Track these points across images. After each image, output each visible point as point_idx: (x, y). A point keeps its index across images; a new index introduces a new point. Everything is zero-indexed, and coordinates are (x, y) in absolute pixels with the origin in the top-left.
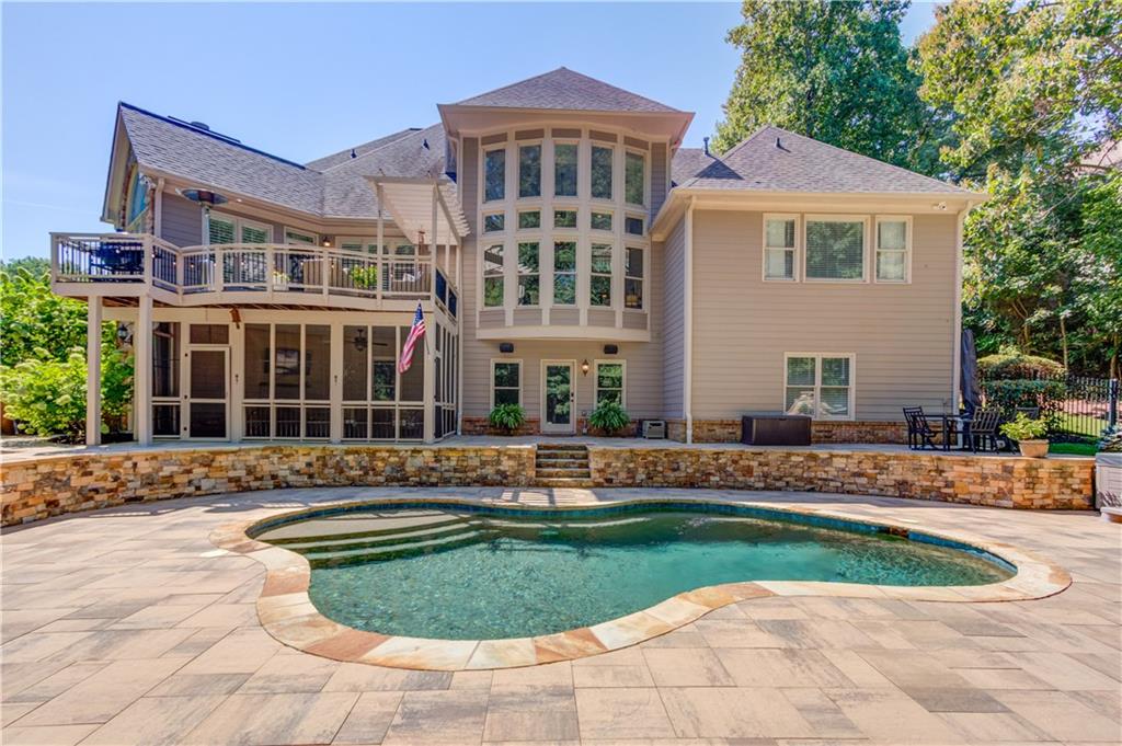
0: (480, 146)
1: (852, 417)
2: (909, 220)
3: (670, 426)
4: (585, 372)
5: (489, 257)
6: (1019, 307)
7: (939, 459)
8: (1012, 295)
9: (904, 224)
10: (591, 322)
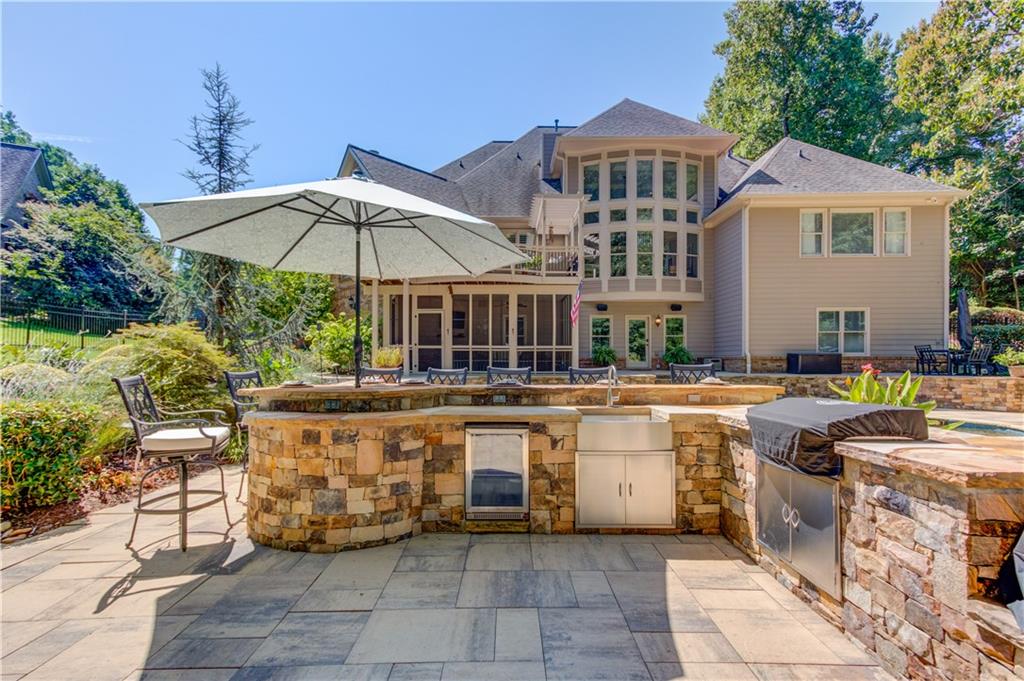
0: (580, 163)
1: (867, 353)
2: (908, 211)
3: (726, 362)
4: (658, 324)
5: (588, 244)
6: (977, 267)
7: (950, 380)
8: (973, 258)
9: (904, 213)
10: (665, 288)
